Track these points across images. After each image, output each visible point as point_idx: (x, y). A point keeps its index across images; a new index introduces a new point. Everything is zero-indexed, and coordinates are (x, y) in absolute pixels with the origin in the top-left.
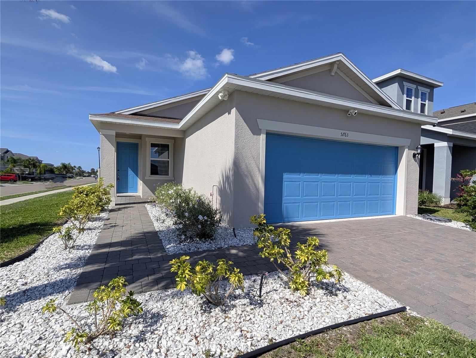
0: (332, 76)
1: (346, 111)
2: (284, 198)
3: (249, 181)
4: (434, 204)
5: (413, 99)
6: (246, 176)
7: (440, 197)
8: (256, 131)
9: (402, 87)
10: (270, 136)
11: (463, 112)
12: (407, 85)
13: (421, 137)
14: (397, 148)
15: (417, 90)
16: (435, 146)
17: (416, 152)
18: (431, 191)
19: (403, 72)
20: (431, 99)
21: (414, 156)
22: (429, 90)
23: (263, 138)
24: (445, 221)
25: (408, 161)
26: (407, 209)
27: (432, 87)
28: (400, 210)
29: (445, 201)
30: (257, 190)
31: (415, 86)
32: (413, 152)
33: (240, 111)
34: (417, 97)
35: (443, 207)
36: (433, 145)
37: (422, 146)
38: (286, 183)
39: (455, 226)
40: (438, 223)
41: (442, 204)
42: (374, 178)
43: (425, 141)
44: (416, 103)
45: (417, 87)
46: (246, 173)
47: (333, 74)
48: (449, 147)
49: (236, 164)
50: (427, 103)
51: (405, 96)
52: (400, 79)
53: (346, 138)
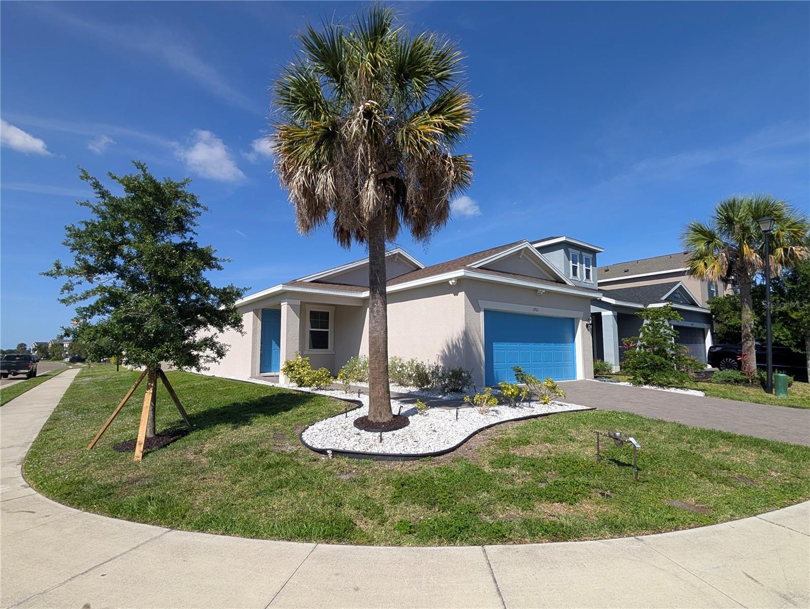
0: (520, 258)
1: (536, 290)
2: (495, 364)
3: (474, 349)
4: (606, 372)
5: (578, 265)
6: (473, 345)
7: (612, 365)
8: (478, 310)
9: (567, 253)
10: (486, 312)
11: (627, 271)
12: (572, 251)
13: (591, 306)
14: (573, 319)
15: (581, 256)
16: (602, 315)
17: (588, 323)
18: (603, 359)
19: (567, 240)
20: (594, 265)
21: (587, 325)
22: (591, 256)
23: (482, 314)
24: (615, 382)
25: (583, 331)
26: (585, 375)
27: (594, 252)
28: (580, 375)
29: (616, 369)
30: (480, 356)
31: (579, 252)
32: (586, 322)
33: (468, 295)
34: (581, 263)
35: (615, 374)
36: (601, 313)
37: (592, 313)
38: (495, 351)
39: (622, 385)
40: (610, 383)
41: (614, 372)
42: (558, 346)
43: (594, 309)
44: (582, 268)
45: (581, 253)
46: (473, 343)
47: (521, 257)
48: (614, 316)
49: (466, 334)
50: (591, 268)
51: (571, 262)
52: (565, 245)
53: (537, 312)
